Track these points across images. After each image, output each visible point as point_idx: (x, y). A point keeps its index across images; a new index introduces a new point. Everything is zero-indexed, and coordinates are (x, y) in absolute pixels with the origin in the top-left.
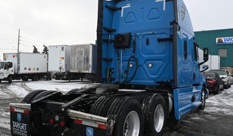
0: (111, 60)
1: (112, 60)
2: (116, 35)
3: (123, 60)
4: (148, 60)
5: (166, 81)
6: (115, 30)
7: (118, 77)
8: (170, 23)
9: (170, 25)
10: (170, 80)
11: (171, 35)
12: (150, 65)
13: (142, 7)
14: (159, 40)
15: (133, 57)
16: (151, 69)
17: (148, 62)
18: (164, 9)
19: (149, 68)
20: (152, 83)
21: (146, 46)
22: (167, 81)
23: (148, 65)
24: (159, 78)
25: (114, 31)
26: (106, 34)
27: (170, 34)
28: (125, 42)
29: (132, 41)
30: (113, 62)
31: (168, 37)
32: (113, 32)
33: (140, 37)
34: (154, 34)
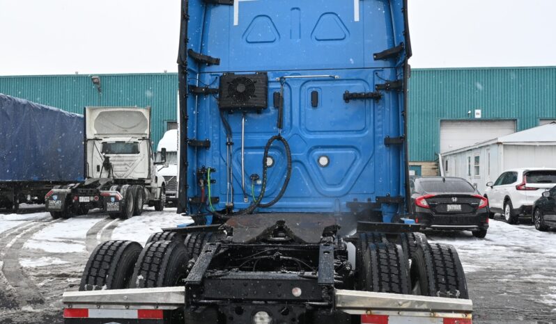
0: (207, 145)
1: (209, 147)
2: (221, 74)
3: (248, 146)
4: (317, 147)
5: (366, 201)
6: (217, 62)
7: (230, 194)
8: (375, 54)
9: (375, 59)
10: (377, 197)
11: (377, 85)
12: (324, 161)
13: (294, 7)
14: (348, 97)
15: (279, 138)
16: (326, 172)
17: (318, 152)
18: (357, 18)
19: (321, 169)
20: (331, 208)
21: (311, 109)
22: (369, 200)
23: (318, 160)
24: (347, 194)
25: (215, 64)
26: (193, 69)
27: (375, 83)
28: (255, 96)
29: (271, 94)
30: (210, 151)
31: (370, 90)
32: (210, 64)
33: (292, 86)
34: (332, 79)
